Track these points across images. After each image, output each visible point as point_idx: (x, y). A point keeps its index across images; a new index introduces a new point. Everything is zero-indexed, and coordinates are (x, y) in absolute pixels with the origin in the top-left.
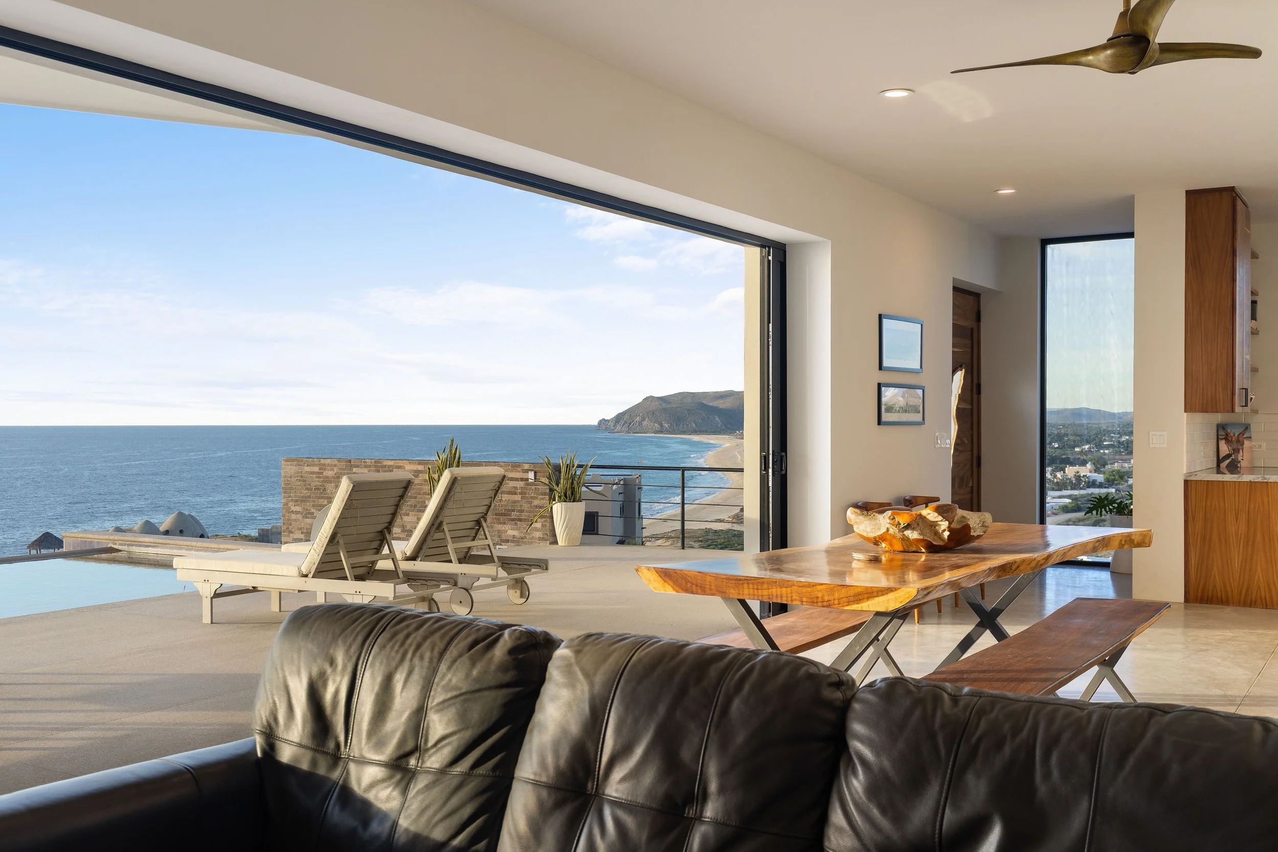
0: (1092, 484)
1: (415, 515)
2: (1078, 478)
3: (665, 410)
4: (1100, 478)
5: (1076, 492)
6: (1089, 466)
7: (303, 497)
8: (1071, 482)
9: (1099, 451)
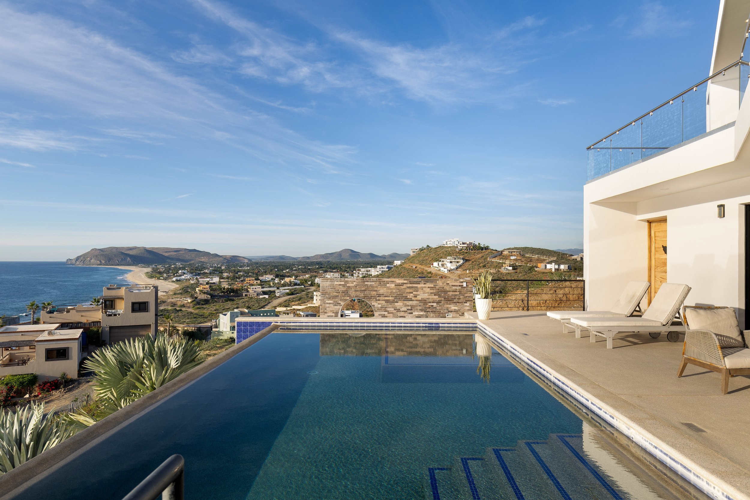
0: (296, 284)
1: (402, 302)
2: (290, 282)
3: (102, 255)
4: (299, 282)
5: (290, 288)
6: (293, 277)
7: (334, 296)
8: (288, 284)
9: (292, 272)
